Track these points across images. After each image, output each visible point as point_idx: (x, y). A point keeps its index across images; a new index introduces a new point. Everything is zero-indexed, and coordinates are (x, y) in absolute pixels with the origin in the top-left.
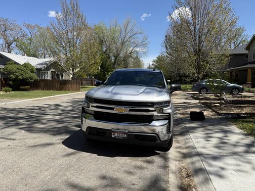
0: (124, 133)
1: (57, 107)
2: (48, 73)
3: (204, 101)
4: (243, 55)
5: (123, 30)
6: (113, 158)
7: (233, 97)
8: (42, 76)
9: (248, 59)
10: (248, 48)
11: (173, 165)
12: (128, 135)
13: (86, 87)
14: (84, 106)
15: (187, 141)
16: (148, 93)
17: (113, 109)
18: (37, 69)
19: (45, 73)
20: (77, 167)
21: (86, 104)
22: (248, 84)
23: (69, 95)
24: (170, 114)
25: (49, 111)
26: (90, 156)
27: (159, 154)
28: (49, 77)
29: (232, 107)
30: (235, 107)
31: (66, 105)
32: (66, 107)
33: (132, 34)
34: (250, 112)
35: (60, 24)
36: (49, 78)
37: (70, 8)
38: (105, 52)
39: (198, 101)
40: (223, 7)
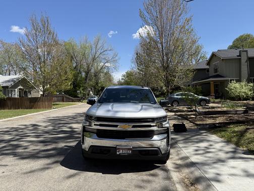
0: (129, 149)
1: (36, 127)
2: (15, 91)
3: (179, 113)
4: (204, 69)
5: (94, 46)
6: (118, 175)
7: (203, 108)
8: (8, 95)
9: (210, 73)
10: (209, 63)
11: (175, 176)
12: (133, 151)
13: (57, 104)
14: (85, 125)
15: (179, 152)
16: (146, 109)
17: (116, 126)
18: (3, 87)
19: (12, 91)
20: (87, 187)
21: (88, 123)
22: (211, 95)
23: (42, 114)
24: (168, 128)
25: (28, 132)
26: (95, 175)
27: (159, 167)
28: (16, 94)
29: (206, 117)
30: (209, 118)
31: (44, 124)
32: (46, 127)
33: (102, 51)
34: (223, 121)
35: (30, 41)
36: (16, 97)
37: (40, 24)
38: (75, 68)
39: (174, 114)
40: (186, 28)
